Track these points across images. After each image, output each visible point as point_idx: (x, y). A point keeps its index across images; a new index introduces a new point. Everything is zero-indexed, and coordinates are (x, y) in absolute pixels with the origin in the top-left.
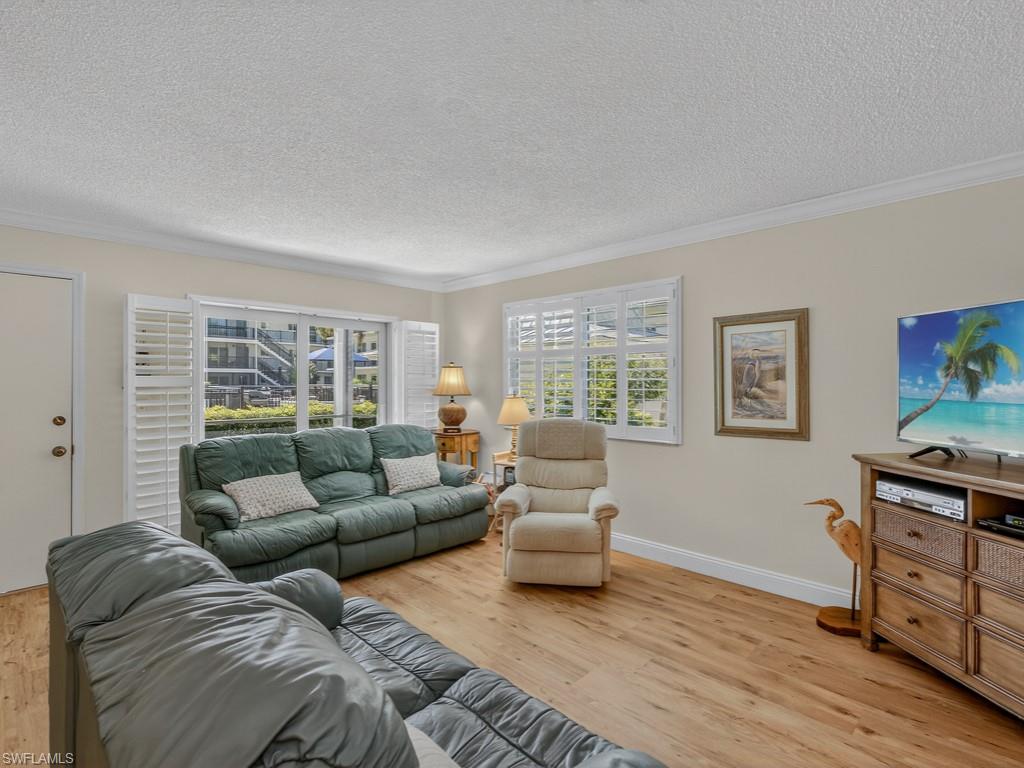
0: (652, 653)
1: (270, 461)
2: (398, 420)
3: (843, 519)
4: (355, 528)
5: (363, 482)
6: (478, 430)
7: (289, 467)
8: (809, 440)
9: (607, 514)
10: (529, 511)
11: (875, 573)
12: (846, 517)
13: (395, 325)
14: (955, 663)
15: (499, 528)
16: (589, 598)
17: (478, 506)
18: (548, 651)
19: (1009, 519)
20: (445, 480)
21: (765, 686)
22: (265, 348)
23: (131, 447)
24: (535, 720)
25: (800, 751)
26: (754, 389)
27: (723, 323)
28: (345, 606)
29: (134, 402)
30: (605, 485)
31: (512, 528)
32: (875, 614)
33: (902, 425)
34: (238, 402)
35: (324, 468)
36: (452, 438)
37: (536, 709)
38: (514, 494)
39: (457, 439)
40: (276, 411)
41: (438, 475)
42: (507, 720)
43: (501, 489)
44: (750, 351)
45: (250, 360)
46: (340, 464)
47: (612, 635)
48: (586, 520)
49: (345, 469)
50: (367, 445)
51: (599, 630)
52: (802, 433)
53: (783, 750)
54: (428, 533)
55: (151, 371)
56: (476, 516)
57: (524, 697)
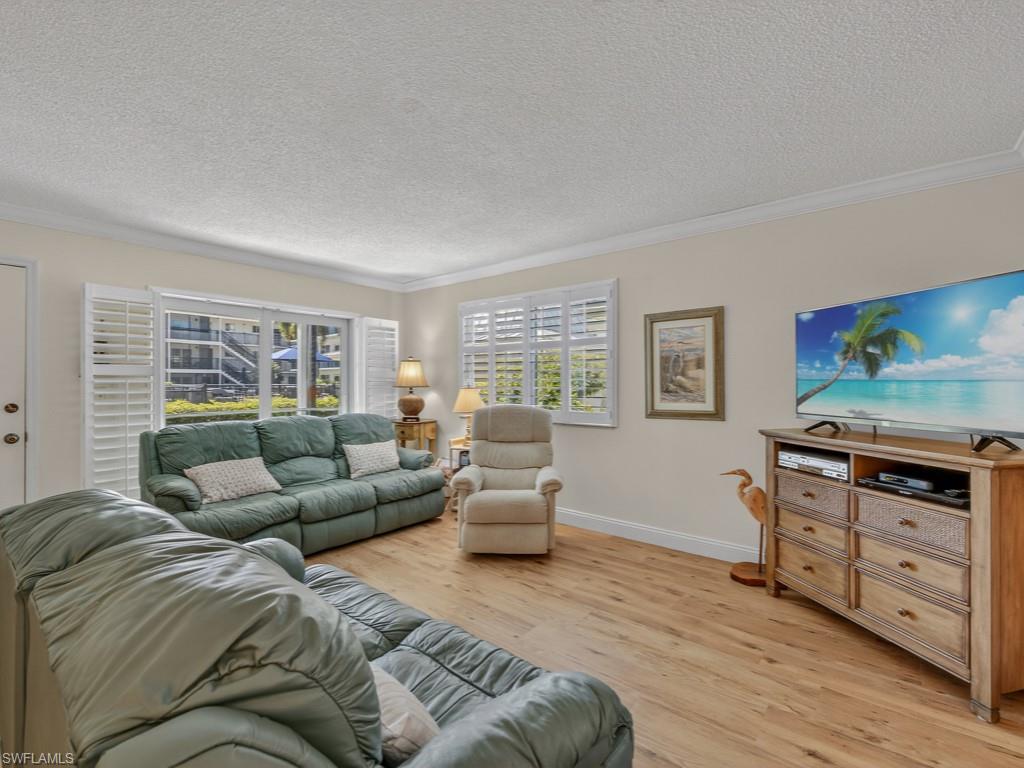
0: (592, 608)
1: (233, 447)
2: (359, 409)
3: (752, 486)
4: (317, 508)
5: (328, 466)
6: (435, 419)
7: (252, 453)
8: (724, 420)
9: (552, 489)
10: (482, 489)
11: (777, 530)
12: (754, 485)
13: (356, 321)
14: (840, 600)
15: (455, 508)
16: (537, 564)
17: (436, 487)
18: (497, 610)
19: (883, 477)
20: (403, 465)
21: (688, 630)
22: (230, 349)
23: (89, 434)
24: (485, 658)
25: (717, 680)
26: (679, 377)
27: (652, 319)
28: (307, 573)
29: (92, 390)
30: (550, 464)
31: (465, 504)
32: (777, 565)
33: (800, 401)
34: (200, 397)
35: (287, 454)
36: (411, 425)
37: (486, 650)
38: (469, 473)
39: (416, 428)
40: (240, 405)
41: (397, 460)
42: (460, 660)
43: (455, 471)
44: (675, 344)
45: (214, 361)
46: (302, 449)
47: (556, 594)
48: (534, 495)
49: (307, 455)
50: (330, 433)
51: (544, 591)
52: (718, 414)
53: (702, 681)
54: (389, 512)
55: (111, 359)
56: (434, 495)
57: (476, 641)
